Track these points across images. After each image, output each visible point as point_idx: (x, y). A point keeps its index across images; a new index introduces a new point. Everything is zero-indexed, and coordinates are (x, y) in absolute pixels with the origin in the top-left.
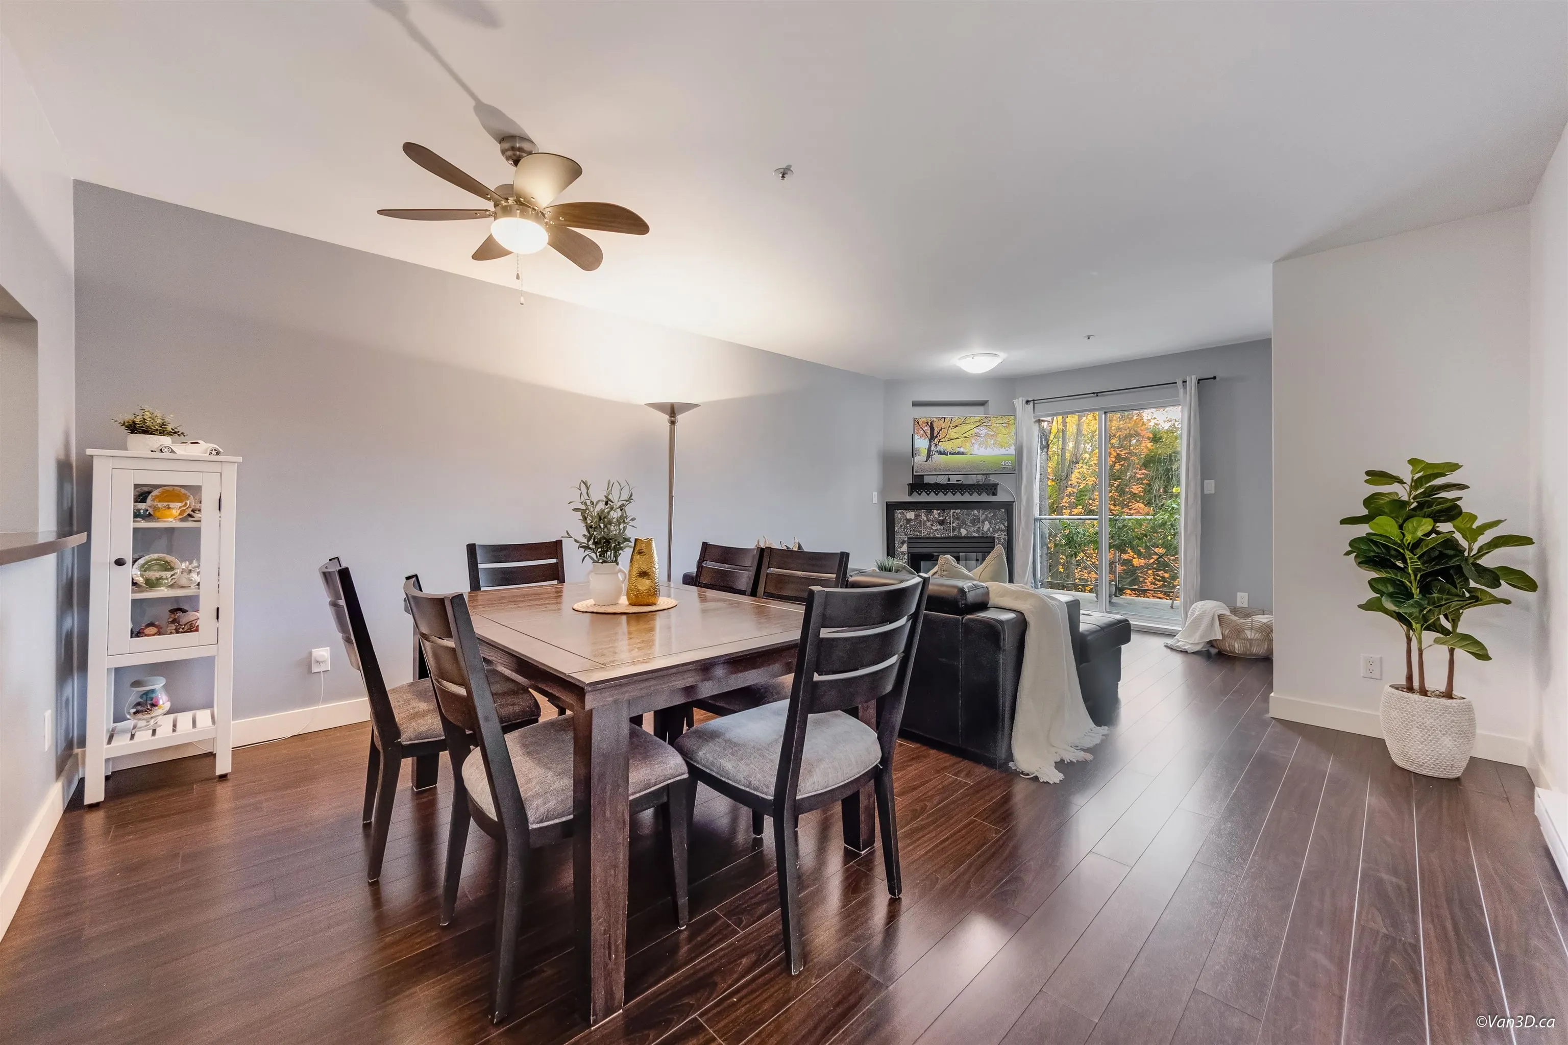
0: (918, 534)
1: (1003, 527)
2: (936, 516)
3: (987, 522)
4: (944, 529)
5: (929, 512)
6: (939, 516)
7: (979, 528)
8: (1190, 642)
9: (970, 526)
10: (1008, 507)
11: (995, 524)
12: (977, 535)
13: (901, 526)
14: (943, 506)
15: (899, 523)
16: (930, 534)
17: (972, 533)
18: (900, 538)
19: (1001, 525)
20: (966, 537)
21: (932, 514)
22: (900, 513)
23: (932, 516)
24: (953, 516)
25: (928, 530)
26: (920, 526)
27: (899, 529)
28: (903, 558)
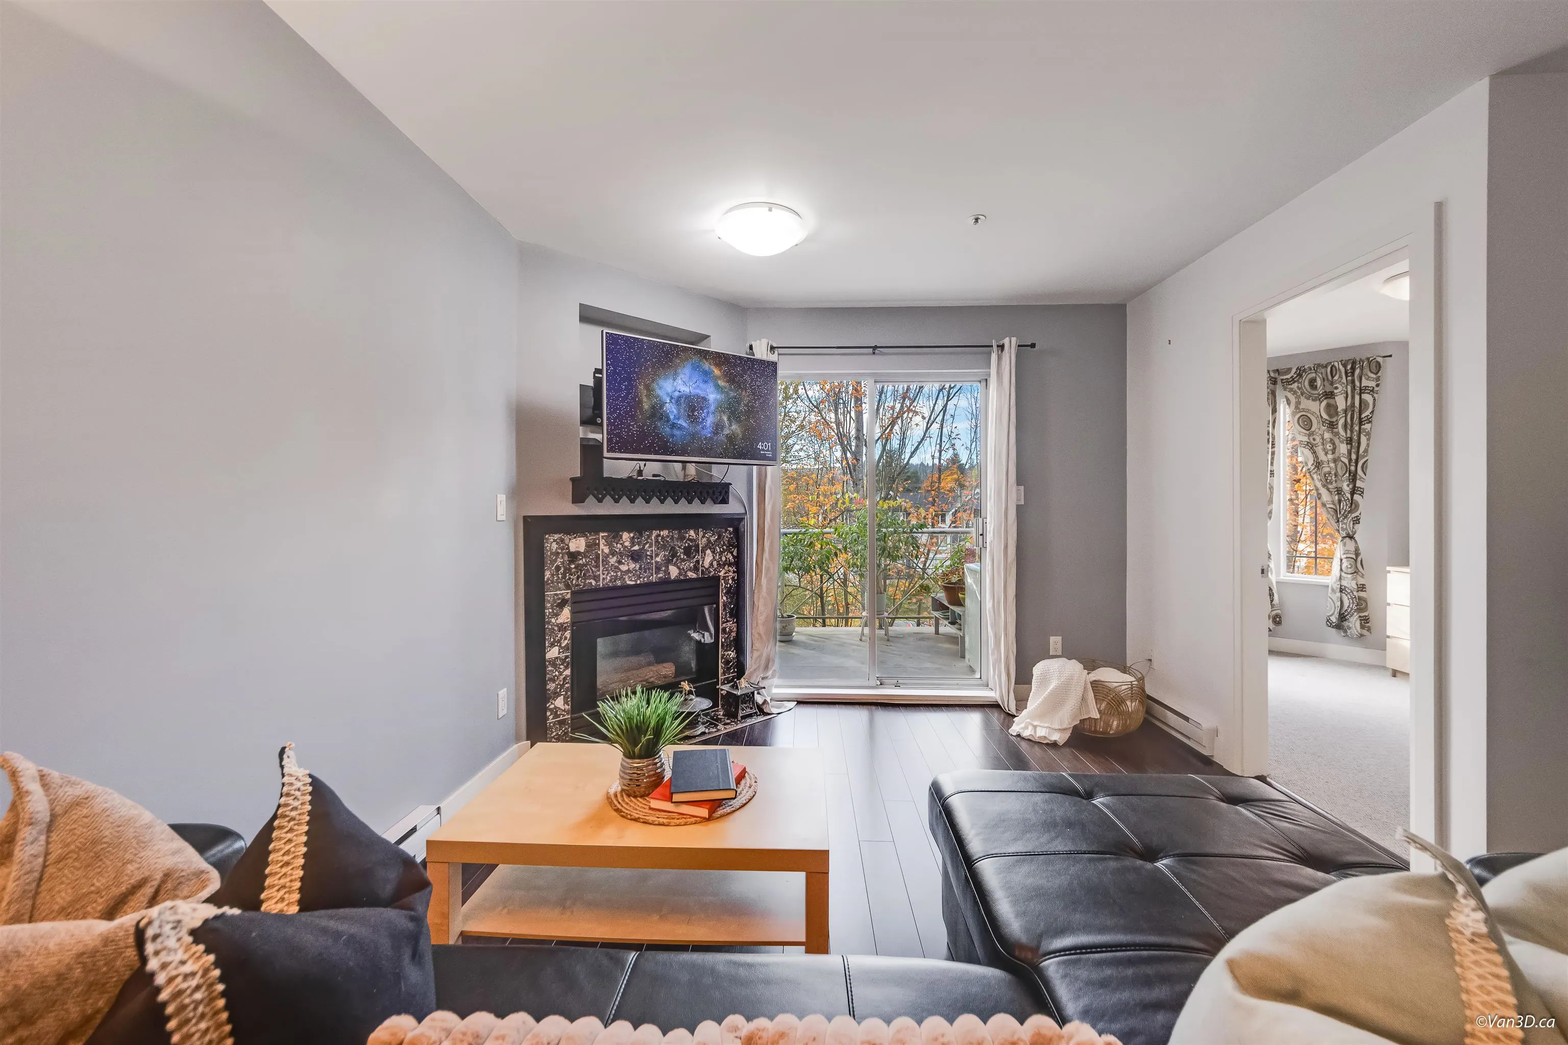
0: (594, 583)
1: (731, 558)
2: (627, 544)
3: (708, 552)
4: (640, 568)
5: (615, 537)
6: (633, 544)
7: (698, 562)
8: (1057, 727)
9: (683, 560)
10: (736, 524)
11: (721, 553)
12: (694, 576)
13: (558, 568)
14: (638, 524)
15: (552, 562)
16: (615, 581)
17: (687, 571)
18: (555, 594)
19: (727, 554)
20: (677, 581)
21: (619, 541)
22: (555, 541)
23: (618, 545)
24: (655, 542)
25: (612, 573)
26: (597, 566)
27: (552, 575)
28: (561, 638)
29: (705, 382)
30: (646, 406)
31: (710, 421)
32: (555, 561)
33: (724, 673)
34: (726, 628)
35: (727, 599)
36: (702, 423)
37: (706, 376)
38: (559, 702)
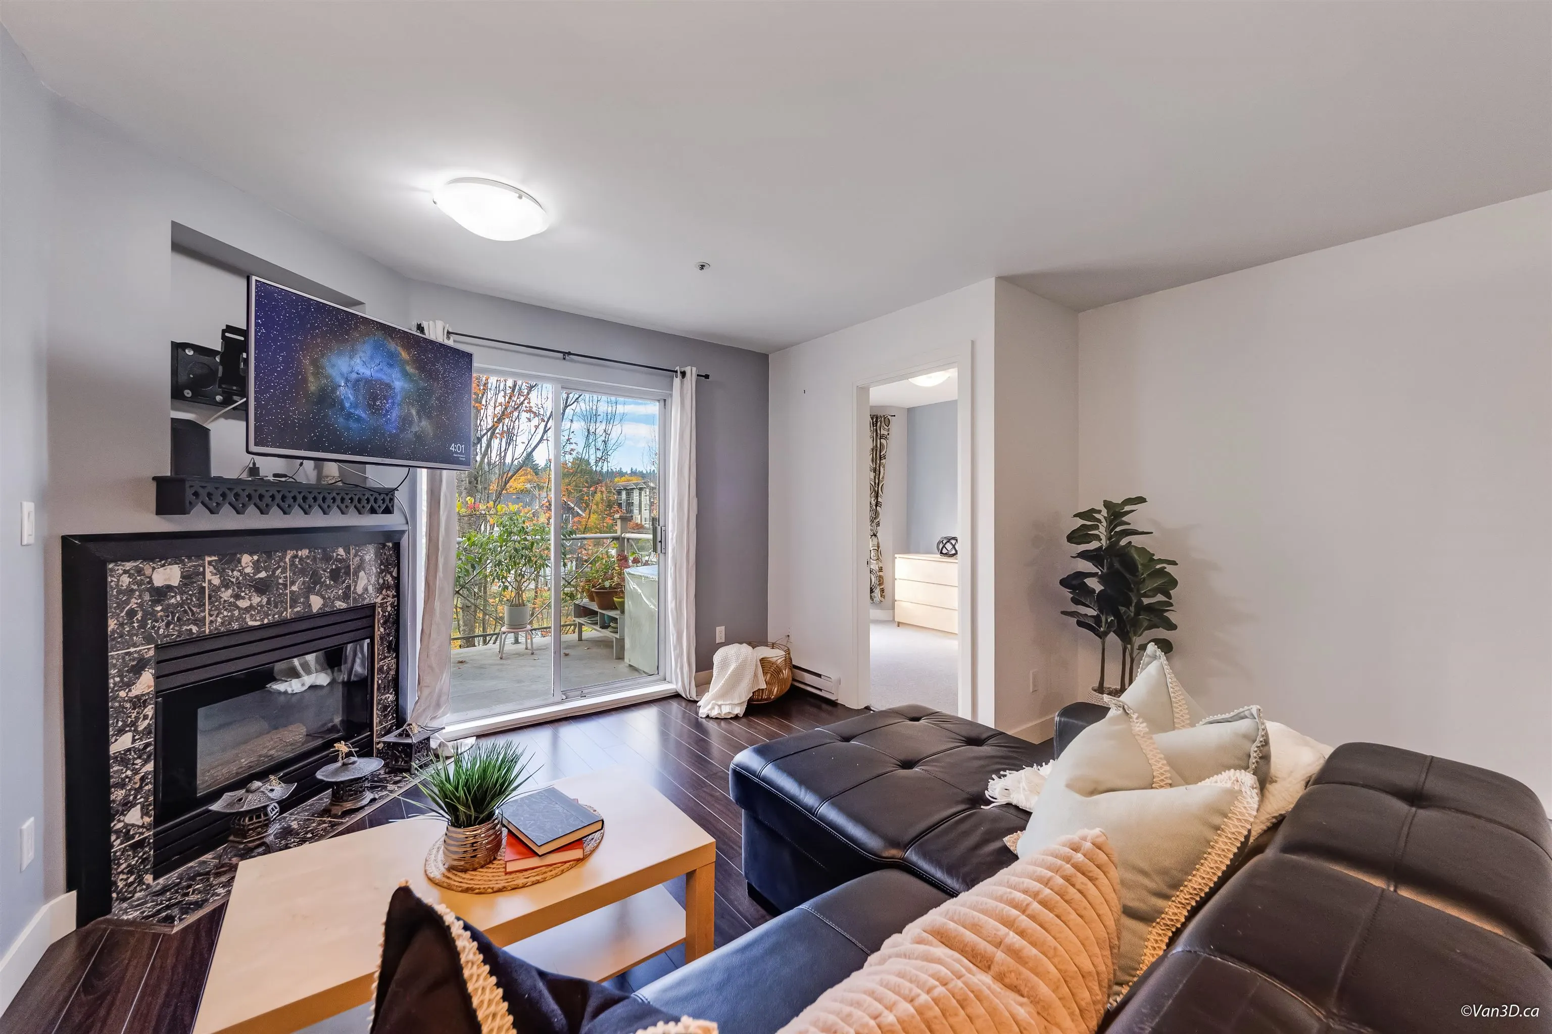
0: (195, 629)
1: (388, 580)
2: (249, 570)
3: (362, 574)
4: (268, 602)
5: (229, 562)
6: (257, 569)
7: (349, 587)
8: (737, 702)
9: (329, 587)
10: (395, 537)
11: (378, 575)
12: (344, 606)
13: (132, 613)
15: (121, 606)
16: (230, 624)
17: (334, 601)
18: (127, 654)
19: (385, 576)
20: (321, 615)
21: (236, 566)
22: (125, 572)
23: (235, 573)
24: (291, 565)
25: (225, 613)
26: (201, 605)
27: (122, 625)
28: (137, 718)
29: (391, 366)
30: (313, 387)
31: (395, 414)
32: (127, 602)
33: (380, 723)
34: (383, 666)
35: (385, 630)
36: (385, 415)
37: (392, 359)
38: (134, 816)
